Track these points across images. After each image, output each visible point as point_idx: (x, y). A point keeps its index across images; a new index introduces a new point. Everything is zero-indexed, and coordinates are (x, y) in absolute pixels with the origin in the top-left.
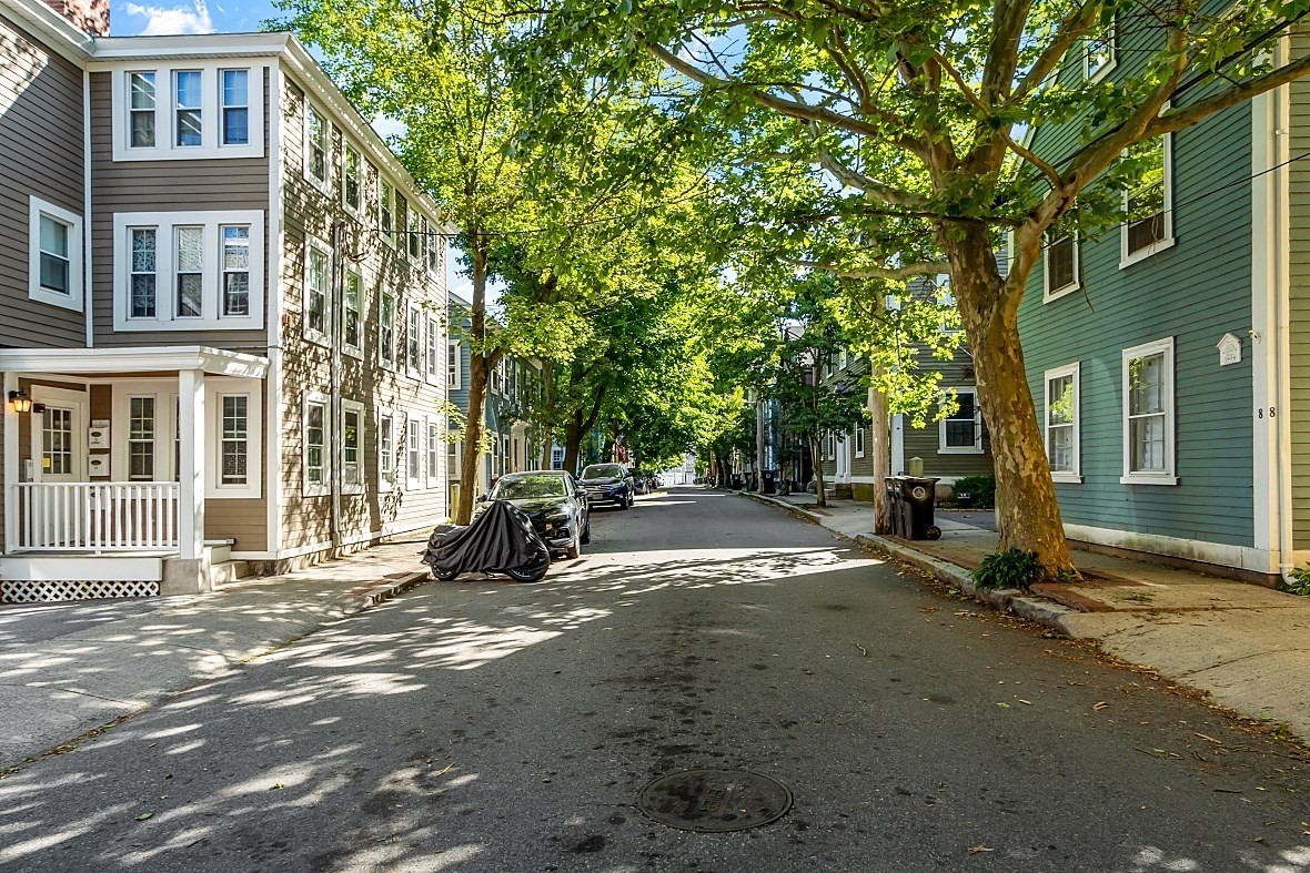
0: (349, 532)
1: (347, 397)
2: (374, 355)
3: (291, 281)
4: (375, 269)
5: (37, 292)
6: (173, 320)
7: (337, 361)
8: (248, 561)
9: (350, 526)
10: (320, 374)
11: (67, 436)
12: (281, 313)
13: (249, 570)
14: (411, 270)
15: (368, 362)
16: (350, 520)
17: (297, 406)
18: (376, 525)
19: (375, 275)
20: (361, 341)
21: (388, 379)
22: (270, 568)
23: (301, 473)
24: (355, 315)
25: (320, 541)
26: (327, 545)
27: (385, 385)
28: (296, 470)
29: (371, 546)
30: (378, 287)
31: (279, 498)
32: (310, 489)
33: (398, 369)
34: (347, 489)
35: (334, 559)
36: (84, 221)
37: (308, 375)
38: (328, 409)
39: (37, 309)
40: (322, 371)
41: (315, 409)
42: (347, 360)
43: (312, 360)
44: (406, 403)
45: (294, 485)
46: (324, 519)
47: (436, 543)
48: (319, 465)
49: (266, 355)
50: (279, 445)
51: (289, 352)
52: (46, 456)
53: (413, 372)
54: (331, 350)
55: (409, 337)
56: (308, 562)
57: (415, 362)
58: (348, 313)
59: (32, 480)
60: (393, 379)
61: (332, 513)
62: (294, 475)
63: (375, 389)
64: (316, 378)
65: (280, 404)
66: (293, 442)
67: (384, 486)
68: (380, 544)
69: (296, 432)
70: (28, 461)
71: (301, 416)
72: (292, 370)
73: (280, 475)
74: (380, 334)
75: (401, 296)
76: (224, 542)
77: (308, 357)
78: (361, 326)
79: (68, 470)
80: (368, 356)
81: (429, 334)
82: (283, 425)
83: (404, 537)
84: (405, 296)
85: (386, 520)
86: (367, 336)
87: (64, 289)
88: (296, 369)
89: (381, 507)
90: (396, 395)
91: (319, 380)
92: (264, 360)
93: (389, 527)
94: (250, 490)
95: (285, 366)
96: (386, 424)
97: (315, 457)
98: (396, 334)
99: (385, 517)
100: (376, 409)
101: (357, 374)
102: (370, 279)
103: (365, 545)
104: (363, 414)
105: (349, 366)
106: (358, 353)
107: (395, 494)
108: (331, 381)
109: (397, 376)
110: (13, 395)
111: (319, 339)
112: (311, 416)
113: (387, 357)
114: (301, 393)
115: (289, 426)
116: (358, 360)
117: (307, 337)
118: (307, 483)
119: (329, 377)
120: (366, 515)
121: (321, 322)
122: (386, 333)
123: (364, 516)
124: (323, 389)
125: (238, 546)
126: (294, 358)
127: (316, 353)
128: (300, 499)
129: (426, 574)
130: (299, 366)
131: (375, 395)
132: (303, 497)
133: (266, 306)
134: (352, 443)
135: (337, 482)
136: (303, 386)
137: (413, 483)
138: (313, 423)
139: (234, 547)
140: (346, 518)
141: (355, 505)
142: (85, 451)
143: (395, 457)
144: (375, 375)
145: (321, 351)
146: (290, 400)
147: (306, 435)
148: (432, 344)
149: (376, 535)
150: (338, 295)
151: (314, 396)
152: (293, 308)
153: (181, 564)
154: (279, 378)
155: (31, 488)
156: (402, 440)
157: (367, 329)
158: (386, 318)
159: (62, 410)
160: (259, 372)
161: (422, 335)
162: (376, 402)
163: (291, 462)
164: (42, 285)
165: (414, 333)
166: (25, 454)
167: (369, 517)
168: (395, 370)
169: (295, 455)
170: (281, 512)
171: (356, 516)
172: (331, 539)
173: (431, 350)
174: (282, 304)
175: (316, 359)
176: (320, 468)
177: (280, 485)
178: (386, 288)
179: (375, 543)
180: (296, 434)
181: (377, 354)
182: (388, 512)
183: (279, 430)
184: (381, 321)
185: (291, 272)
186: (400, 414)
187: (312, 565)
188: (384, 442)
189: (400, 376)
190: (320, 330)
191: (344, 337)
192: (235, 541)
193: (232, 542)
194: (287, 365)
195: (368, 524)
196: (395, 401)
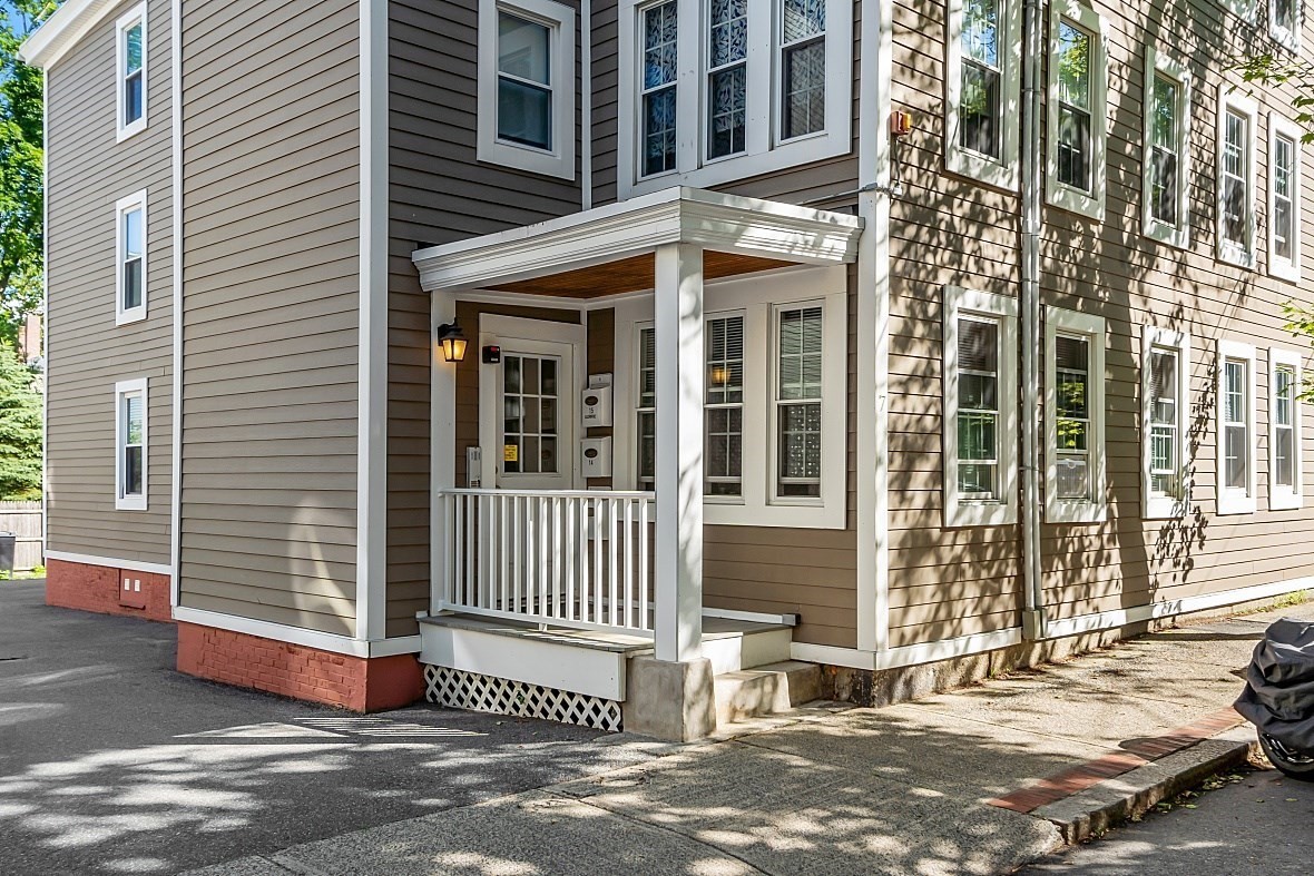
0: (1065, 609)
1: (1062, 304)
2: (1130, 211)
3: (913, 41)
4: (1132, 15)
5: (491, 147)
6: (700, 167)
7: (1034, 219)
8: (822, 665)
9: (1069, 595)
10: (988, 251)
11: (549, 406)
12: (886, 113)
13: (821, 688)
14: (1229, 23)
15: (1114, 224)
16: (1068, 582)
17: (927, 321)
18: (1137, 591)
19: (1132, 30)
20: (1099, 180)
21: (1166, 265)
22: (862, 688)
23: (939, 475)
24: (1082, 119)
25: (989, 629)
26: (1007, 637)
27: (1159, 280)
28: (925, 468)
29: (1123, 640)
30: (1143, 59)
31: (882, 526)
32: (965, 509)
33: (1193, 243)
34: (1058, 511)
35: (1025, 668)
36: (578, 15)
37: (959, 252)
38: (1011, 332)
39: (493, 178)
40: (997, 245)
41: (977, 330)
42: (1059, 220)
43: (969, 219)
44: (1214, 320)
45: (919, 501)
46: (999, 577)
47: (1270, 670)
48: (990, 454)
49: (855, 210)
50: (881, 410)
51: (905, 200)
52: (509, 441)
53: (1231, 251)
54: (1020, 197)
55: (1224, 173)
56: (954, 678)
57: (1237, 231)
58: (1062, 118)
59: (478, 484)
60: (1182, 265)
61: (1020, 562)
62: (920, 479)
63: (1133, 286)
64: (979, 260)
65: (885, 318)
66: (916, 403)
67: (1158, 505)
68: (1146, 636)
69: (925, 379)
70: (472, 449)
71: (940, 344)
72: (914, 241)
73: (882, 477)
74: (1148, 164)
75: (1202, 80)
76: (777, 619)
77: (959, 212)
78: (1097, 147)
79: (550, 467)
80: (1114, 212)
81: (1273, 165)
82: (891, 364)
83: (1210, 621)
84: (1211, 78)
85: (1165, 581)
86: (1112, 168)
87: (544, 144)
88: (924, 237)
89: (1151, 550)
90: (1188, 301)
91: (987, 265)
92: (848, 221)
93: (1175, 597)
94: (823, 513)
95: (896, 229)
96: (1165, 366)
97: (979, 437)
98: (1187, 165)
99: (1161, 573)
100: (1136, 331)
101: (1087, 252)
102: (1119, 37)
103: (1109, 636)
104: (1103, 343)
105: (1067, 234)
106: (1090, 204)
107: (1189, 521)
108: (1020, 265)
109: (1192, 259)
110: (444, 332)
111: (986, 171)
112: (965, 344)
113: (1168, 216)
114: (941, 292)
115: (906, 365)
116: (1087, 220)
117: (954, 165)
118: (954, 498)
119: (1011, 259)
120: (1114, 569)
121: (992, 134)
122: (1162, 163)
123: (1103, 574)
124: (997, 285)
125: (805, 631)
126: (917, 213)
127: (977, 201)
128: (936, 533)
129: (1245, 749)
130: (934, 231)
131: (1134, 301)
132: (944, 529)
133: (855, 102)
134: (1074, 407)
135: (1032, 493)
136: (944, 277)
137: (1233, 499)
138: (968, 359)
139: (798, 631)
140: (1056, 578)
141: (1082, 549)
142: (579, 431)
143: (1186, 442)
144: (1135, 259)
145: (990, 198)
146: (910, 308)
147: (952, 389)
148: (1282, 188)
149: (1138, 614)
150: (1038, 73)
151: (972, 300)
152: (922, 101)
153: (656, 670)
154: (882, 259)
155: (476, 497)
156: (1205, 405)
157: (1114, 149)
158: (1165, 127)
159: (540, 358)
160: (836, 246)
161: (1255, 169)
162: (1136, 316)
163: (909, 449)
164: (500, 136)
165: (1235, 165)
166: (467, 436)
167: (1118, 574)
168: (1184, 245)
169: (923, 433)
170: (884, 559)
171: (1085, 573)
172: (1019, 623)
173: (1279, 203)
174: (888, 93)
175: (978, 217)
176: (989, 462)
177: (884, 501)
178: (1162, 61)
179: (1135, 633)
180: (925, 386)
181: (1140, 208)
182: (1169, 563)
183: (882, 374)
184: (1148, 135)
185: (912, 20)
186: (1198, 342)
187: (966, 682)
188: (1158, 405)
189: (1199, 261)
190: (991, 150)
191: (1052, 168)
192: (798, 618)
193: (791, 620)
194: (902, 230)
195: (1116, 591)
196: (1187, 314)
